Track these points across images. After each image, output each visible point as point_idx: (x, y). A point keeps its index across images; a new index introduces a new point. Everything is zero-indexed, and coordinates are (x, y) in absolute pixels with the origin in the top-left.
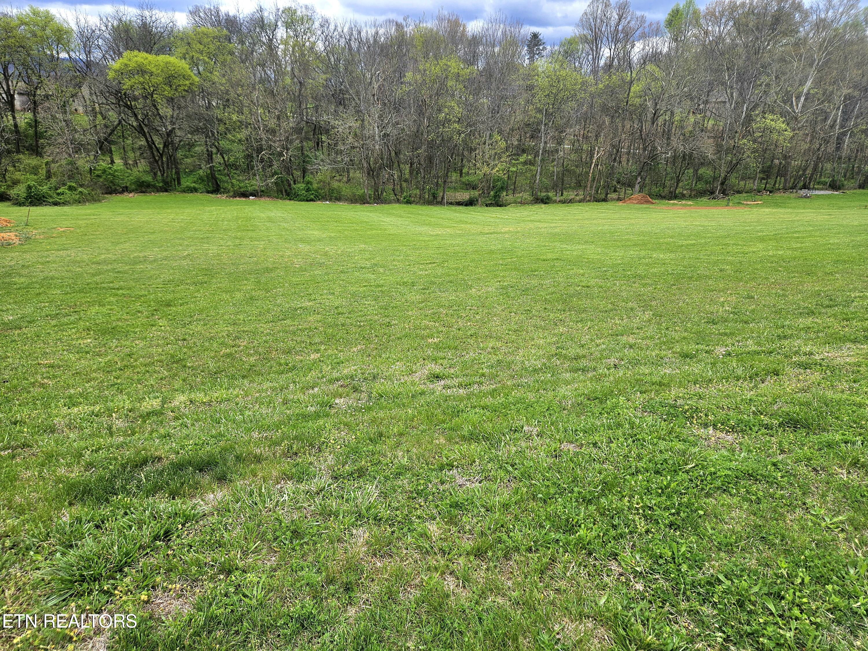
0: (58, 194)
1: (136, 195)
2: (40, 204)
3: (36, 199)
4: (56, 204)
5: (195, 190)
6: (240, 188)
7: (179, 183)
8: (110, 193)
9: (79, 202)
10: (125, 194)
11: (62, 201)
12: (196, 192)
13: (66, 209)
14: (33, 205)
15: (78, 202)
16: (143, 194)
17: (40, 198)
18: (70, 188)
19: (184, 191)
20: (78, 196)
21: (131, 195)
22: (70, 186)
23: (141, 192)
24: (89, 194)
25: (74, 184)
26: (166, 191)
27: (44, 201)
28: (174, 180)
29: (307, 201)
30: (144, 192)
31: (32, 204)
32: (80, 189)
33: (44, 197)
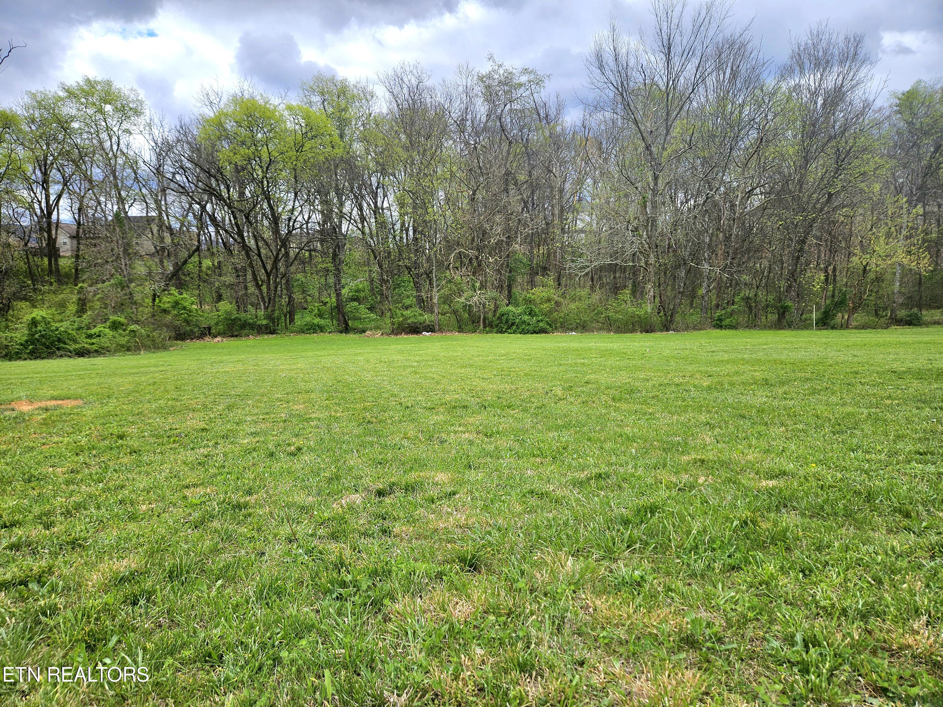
0: (90, 336)
1: (224, 339)
2: (50, 355)
3: (44, 344)
4: (81, 353)
5: (321, 329)
6: (406, 319)
7: (292, 320)
8: (183, 339)
9: (129, 349)
10: (207, 339)
11: (94, 347)
12: (322, 331)
13: (99, 361)
14: (36, 358)
15: (127, 349)
16: (235, 338)
17: (52, 343)
18: (115, 326)
19: (302, 331)
20: (127, 338)
21: (216, 340)
22: (114, 323)
23: (232, 336)
24: (148, 336)
25: (122, 320)
26: (273, 332)
27: (58, 349)
28: (285, 316)
29: (535, 332)
30: (236, 336)
31: (35, 355)
32: (133, 327)
33: (59, 340)
